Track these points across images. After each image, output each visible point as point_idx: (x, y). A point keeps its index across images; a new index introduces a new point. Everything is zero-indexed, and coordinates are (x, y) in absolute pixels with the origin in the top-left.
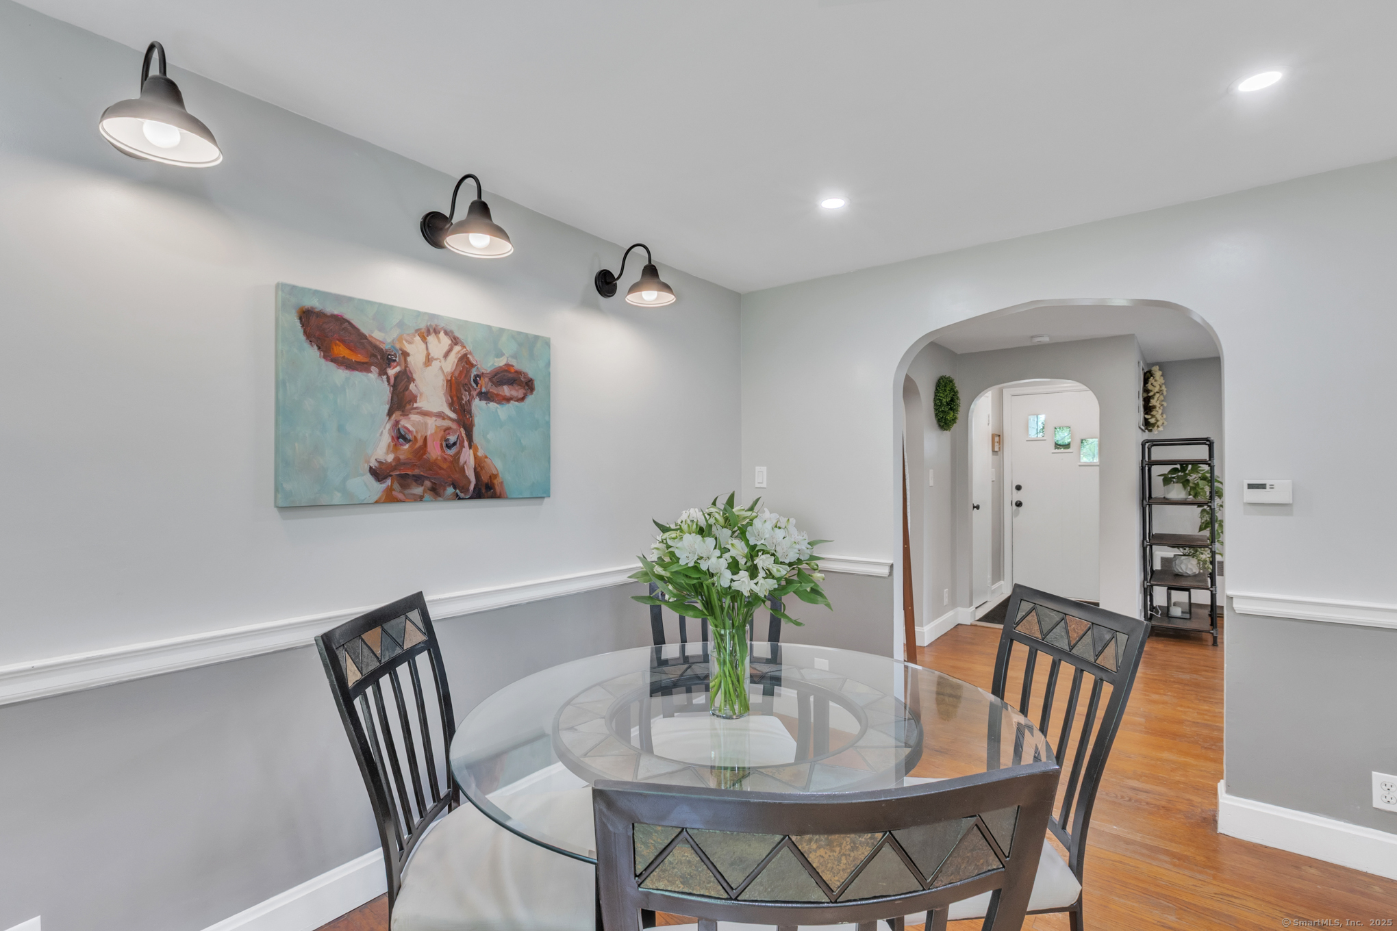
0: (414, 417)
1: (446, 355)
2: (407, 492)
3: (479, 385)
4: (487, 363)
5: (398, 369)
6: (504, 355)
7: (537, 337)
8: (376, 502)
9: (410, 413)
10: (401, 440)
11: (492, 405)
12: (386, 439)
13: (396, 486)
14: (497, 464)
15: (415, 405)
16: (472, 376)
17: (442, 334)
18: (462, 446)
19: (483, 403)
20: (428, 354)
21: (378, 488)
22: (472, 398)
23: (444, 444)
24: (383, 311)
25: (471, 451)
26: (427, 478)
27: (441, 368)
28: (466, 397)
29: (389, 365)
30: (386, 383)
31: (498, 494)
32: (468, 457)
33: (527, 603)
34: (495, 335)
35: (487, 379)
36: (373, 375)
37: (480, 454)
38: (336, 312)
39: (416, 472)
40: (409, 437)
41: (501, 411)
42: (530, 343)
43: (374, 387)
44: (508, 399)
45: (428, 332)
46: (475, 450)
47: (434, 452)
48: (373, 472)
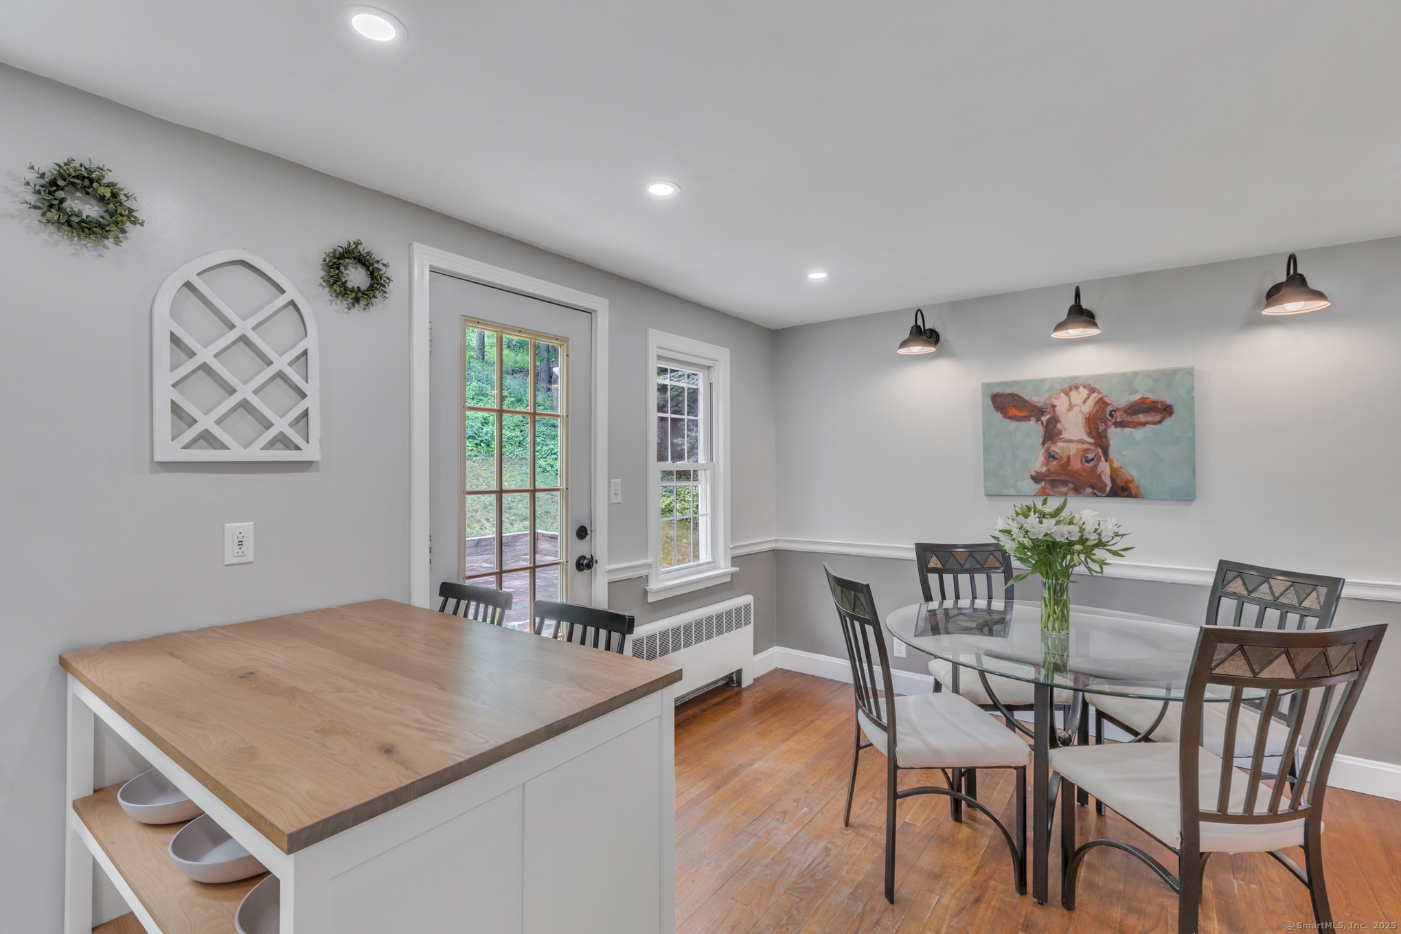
0: (1060, 444)
1: (1085, 401)
2: (1056, 490)
3: (1114, 418)
4: (1121, 399)
5: (1048, 416)
6: (1139, 391)
7: (1176, 371)
8: (1035, 495)
9: (1057, 442)
10: (1051, 459)
11: (1127, 430)
12: (1041, 458)
13: (1048, 486)
14: (1133, 473)
15: (1061, 437)
16: (1108, 412)
17: (1081, 389)
18: (1099, 460)
19: (1119, 430)
20: (1071, 403)
21: (1037, 487)
22: (1108, 427)
23: (1084, 460)
24: (1038, 384)
25: (1107, 464)
26: (1071, 482)
27: (1081, 411)
28: (1102, 427)
29: (1043, 415)
30: (1041, 426)
31: (1134, 495)
32: (1104, 469)
33: (1173, 583)
34: (1128, 379)
35: (1121, 412)
36: (1032, 423)
37: (1116, 465)
38: (1010, 392)
39: (1062, 478)
40: (1057, 456)
41: (1138, 434)
42: (1168, 377)
43: (1033, 430)
44: (1143, 424)
45: (1071, 389)
46: (1111, 463)
47: (1076, 465)
48: (1033, 478)
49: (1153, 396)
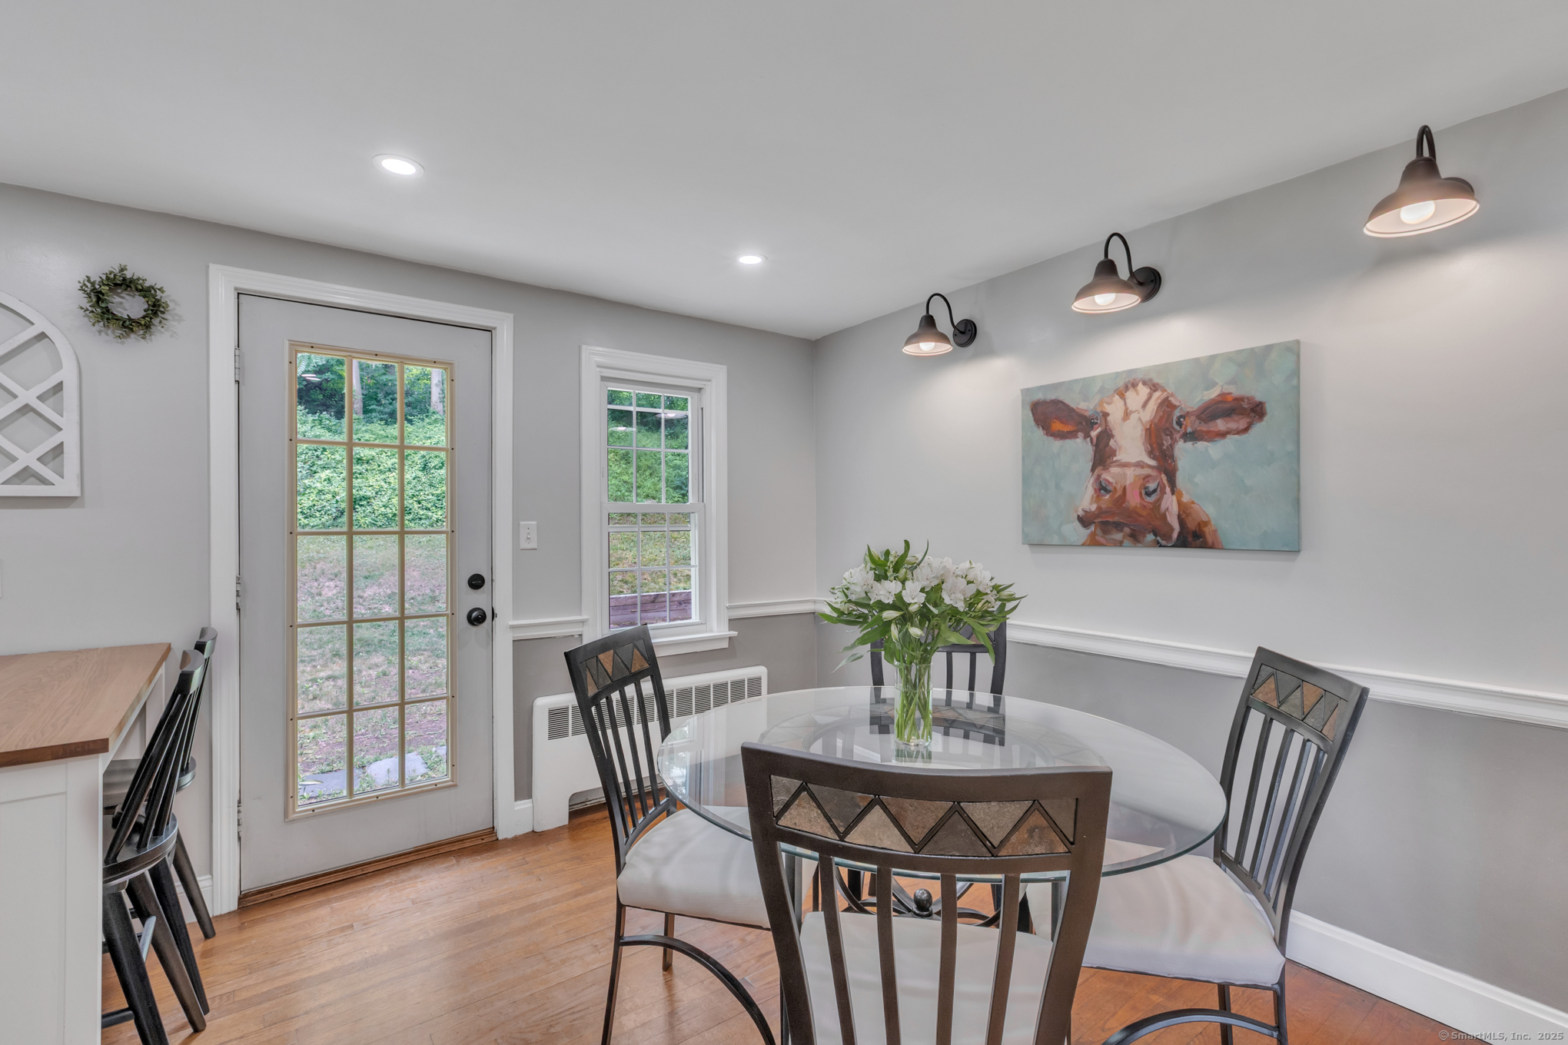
0: (1114, 470)
1: (1145, 405)
2: (1108, 537)
3: (1183, 426)
4: (1193, 399)
5: (1099, 430)
6: (1217, 384)
7: (1271, 348)
8: (1083, 545)
9: (1110, 466)
10: (1102, 491)
11: (1201, 445)
12: (1090, 492)
13: (1099, 532)
15: (1115, 459)
16: (1175, 418)
18: (1163, 492)
19: (1189, 444)
20: (1127, 409)
21: (1084, 533)
22: (1174, 441)
23: (1143, 492)
24: (1087, 382)
25: (1174, 497)
26: (1127, 525)
27: (1140, 419)
28: (1167, 442)
29: (1092, 428)
30: (1090, 444)
31: (1210, 544)
32: (1170, 504)
34: (1202, 367)
35: (1193, 418)
37: (1185, 499)
39: (1116, 519)
40: (1109, 488)
41: (1214, 450)
42: (1257, 359)
43: (1080, 449)
44: (1223, 435)
45: (1127, 388)
46: (1180, 495)
47: (1134, 500)
48: (1080, 519)
49: (1235, 391)
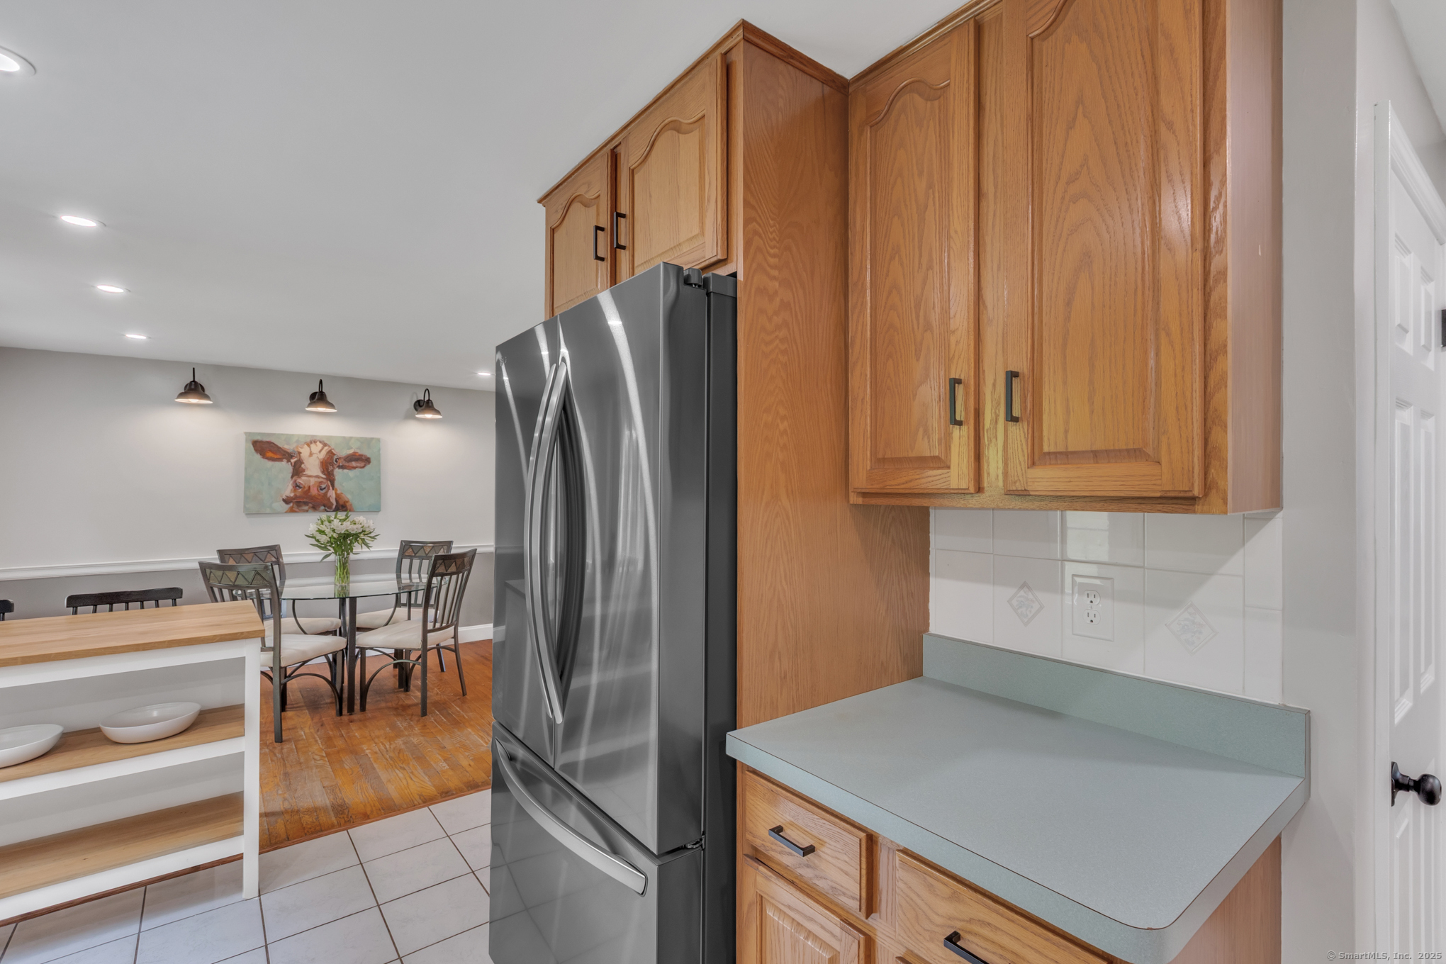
0: (303, 478)
1: (320, 452)
2: (301, 508)
3: (338, 463)
4: (342, 452)
5: (296, 459)
7: (372, 439)
9: (302, 476)
10: (297, 488)
11: (345, 471)
12: (290, 487)
13: (295, 506)
15: (304, 473)
16: (334, 459)
17: (318, 443)
18: (329, 489)
19: (341, 470)
20: (311, 452)
21: (287, 507)
22: (334, 468)
23: (319, 489)
24: (288, 437)
25: (334, 492)
26: (310, 503)
27: (317, 457)
28: (330, 468)
29: (292, 458)
30: (290, 465)
31: (349, 510)
32: (332, 494)
33: (369, 560)
34: (347, 440)
35: (342, 460)
36: (285, 462)
37: (339, 492)
38: (268, 440)
39: (305, 500)
40: (301, 486)
41: (351, 473)
42: (368, 442)
43: (285, 468)
44: (355, 468)
45: (311, 443)
46: (336, 491)
47: (314, 492)
48: (284, 500)
49: (360, 452)
